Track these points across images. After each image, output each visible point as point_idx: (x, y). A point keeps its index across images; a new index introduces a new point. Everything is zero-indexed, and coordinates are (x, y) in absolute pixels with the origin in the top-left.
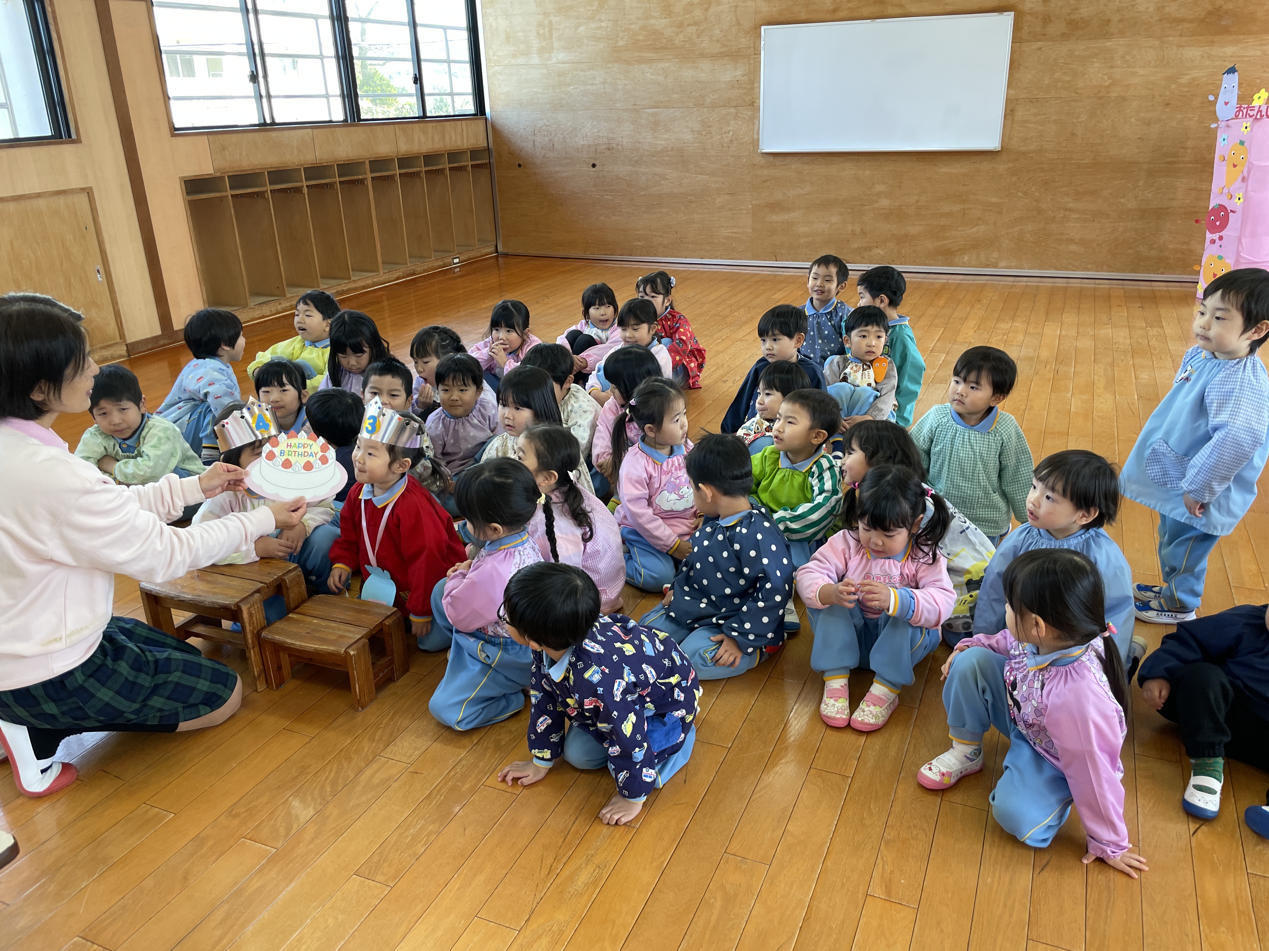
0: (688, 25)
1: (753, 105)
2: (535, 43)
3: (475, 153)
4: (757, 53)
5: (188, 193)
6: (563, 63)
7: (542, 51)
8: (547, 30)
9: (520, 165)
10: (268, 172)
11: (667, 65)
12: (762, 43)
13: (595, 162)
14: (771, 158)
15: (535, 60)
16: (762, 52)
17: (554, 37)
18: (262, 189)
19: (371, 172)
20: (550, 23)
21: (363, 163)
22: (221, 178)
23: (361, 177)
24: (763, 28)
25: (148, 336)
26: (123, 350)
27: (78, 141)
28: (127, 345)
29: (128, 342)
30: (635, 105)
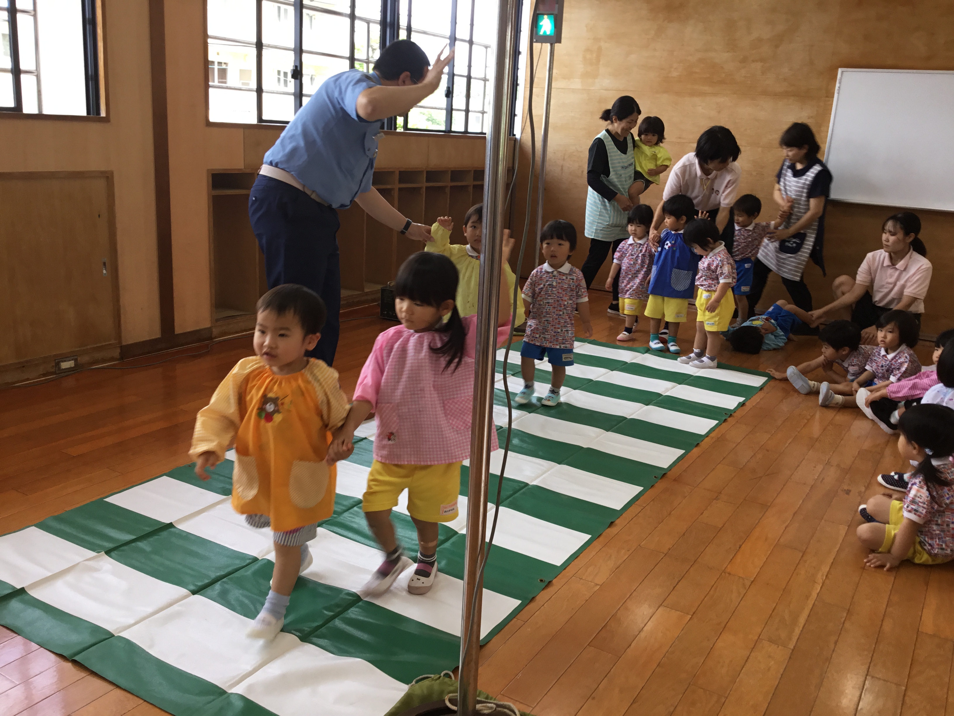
0: (753, 61)
4: (830, 95)
5: (213, 189)
6: (605, 90)
7: (585, 76)
8: (595, 55)
11: (722, 99)
12: (837, 85)
16: (836, 95)
17: (601, 63)
19: (400, 181)
21: (393, 172)
23: (389, 187)
24: (840, 70)
25: (148, 338)
26: (116, 353)
27: (106, 120)
28: (121, 347)
29: (124, 343)
30: (680, 138)
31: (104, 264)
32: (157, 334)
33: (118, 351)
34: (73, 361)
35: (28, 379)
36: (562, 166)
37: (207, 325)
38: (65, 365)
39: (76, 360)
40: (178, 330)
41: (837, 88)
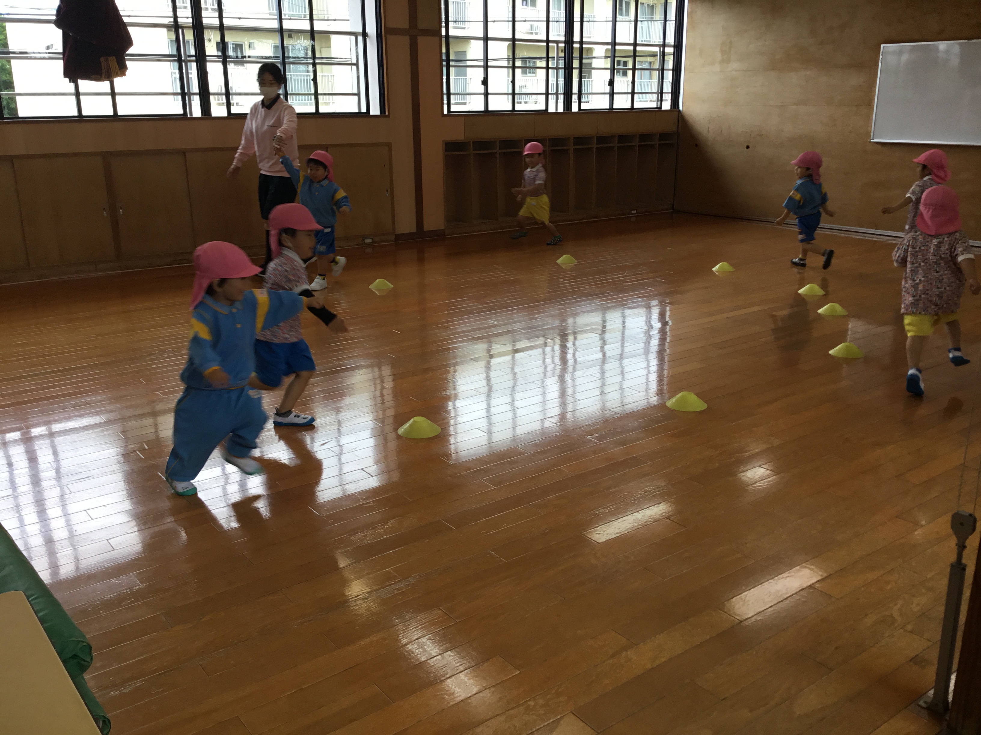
0: (828, 43)
1: (870, 104)
2: (719, 56)
3: (663, 136)
4: (876, 65)
5: (446, 151)
6: (736, 71)
7: (722, 62)
8: (728, 47)
9: (697, 145)
10: (499, 141)
11: (808, 73)
12: (881, 57)
13: (749, 145)
14: (879, 147)
15: (717, 68)
16: (880, 64)
17: (732, 52)
18: (493, 151)
19: (574, 145)
20: (731, 42)
21: (570, 139)
22: (470, 142)
23: (565, 148)
24: (882, 46)
25: (408, 232)
26: (393, 238)
27: (389, 116)
28: (396, 235)
29: (397, 233)
30: (783, 102)
31: (387, 191)
32: (414, 230)
33: (394, 237)
34: (371, 240)
35: (350, 246)
36: (709, 128)
37: (443, 228)
38: (368, 241)
39: (372, 239)
40: (426, 228)
41: (880, 59)
